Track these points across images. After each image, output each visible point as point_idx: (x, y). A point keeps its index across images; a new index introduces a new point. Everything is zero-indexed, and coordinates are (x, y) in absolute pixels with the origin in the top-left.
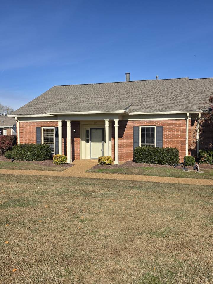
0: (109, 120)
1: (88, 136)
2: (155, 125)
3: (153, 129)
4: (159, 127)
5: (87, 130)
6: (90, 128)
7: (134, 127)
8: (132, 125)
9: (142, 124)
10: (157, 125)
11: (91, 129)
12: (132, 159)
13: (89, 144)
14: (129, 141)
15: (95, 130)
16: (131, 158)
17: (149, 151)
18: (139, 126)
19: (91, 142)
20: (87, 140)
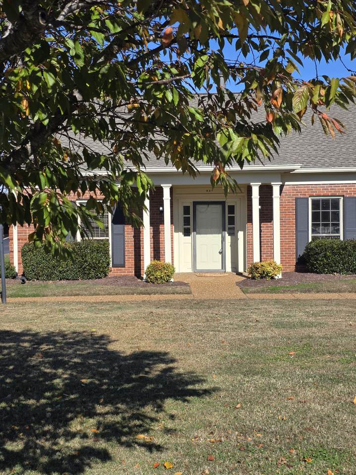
0: (260, 184)
1: (187, 221)
2: (341, 193)
3: (336, 204)
4: (348, 198)
5: (185, 207)
6: (194, 202)
7: (296, 199)
8: (293, 195)
9: (314, 192)
10: (345, 194)
11: (195, 204)
12: (293, 268)
13: (189, 239)
14: (286, 229)
15: (205, 206)
16: (292, 265)
17: (346, 247)
18: (307, 196)
19: (195, 233)
20: (185, 229)
